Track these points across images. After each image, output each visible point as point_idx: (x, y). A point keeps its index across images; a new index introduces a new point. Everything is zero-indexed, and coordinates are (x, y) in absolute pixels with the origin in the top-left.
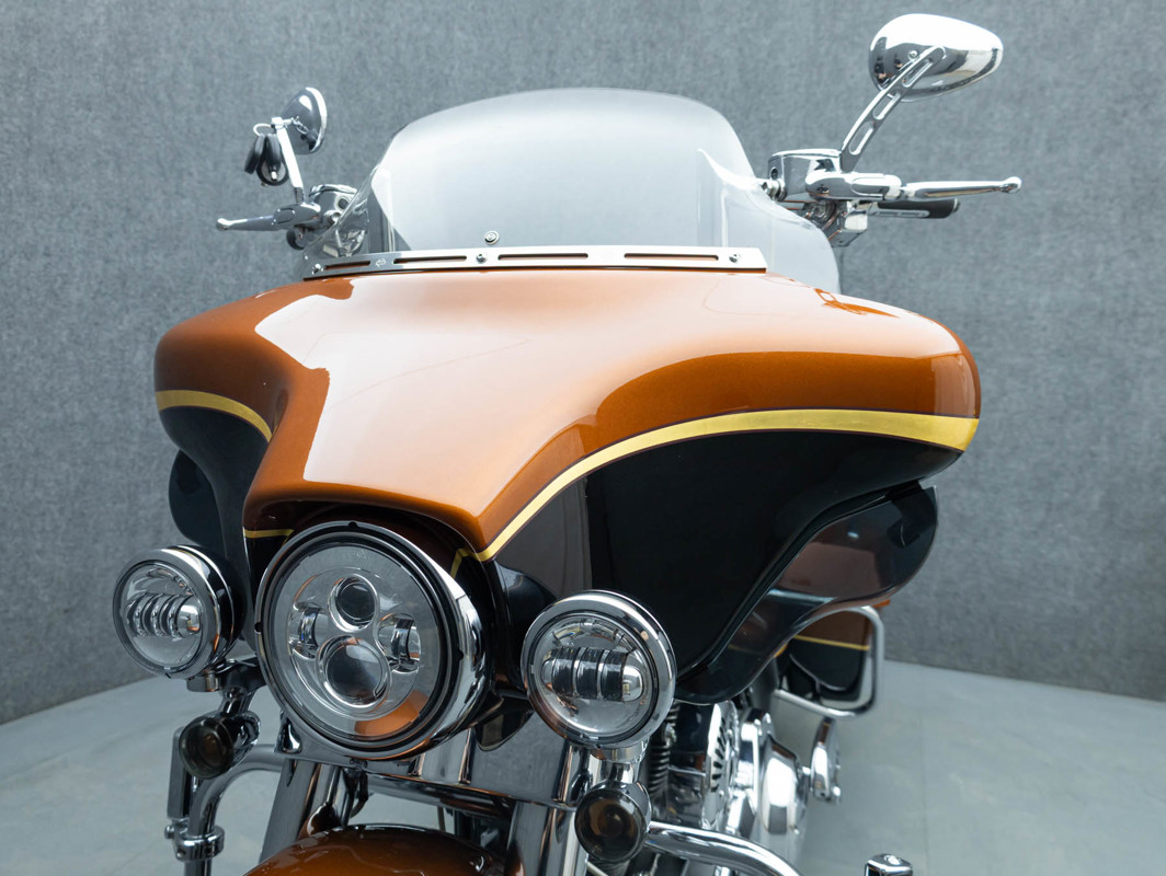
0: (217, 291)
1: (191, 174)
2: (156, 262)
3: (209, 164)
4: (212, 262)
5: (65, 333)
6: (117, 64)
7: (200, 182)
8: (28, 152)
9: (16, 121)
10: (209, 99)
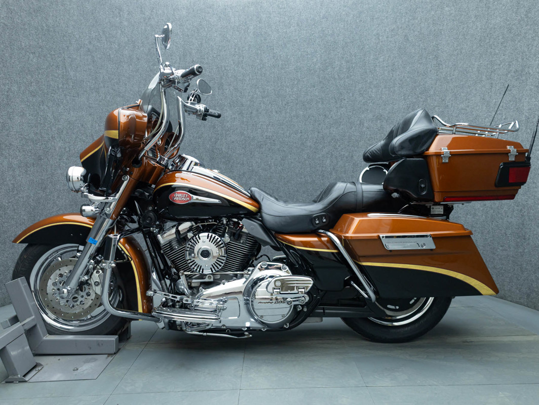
1: (345, 100)
2: (333, 131)
5: (306, 155)
6: (323, 71)
8: (297, 104)
9: (294, 96)
10: (351, 72)
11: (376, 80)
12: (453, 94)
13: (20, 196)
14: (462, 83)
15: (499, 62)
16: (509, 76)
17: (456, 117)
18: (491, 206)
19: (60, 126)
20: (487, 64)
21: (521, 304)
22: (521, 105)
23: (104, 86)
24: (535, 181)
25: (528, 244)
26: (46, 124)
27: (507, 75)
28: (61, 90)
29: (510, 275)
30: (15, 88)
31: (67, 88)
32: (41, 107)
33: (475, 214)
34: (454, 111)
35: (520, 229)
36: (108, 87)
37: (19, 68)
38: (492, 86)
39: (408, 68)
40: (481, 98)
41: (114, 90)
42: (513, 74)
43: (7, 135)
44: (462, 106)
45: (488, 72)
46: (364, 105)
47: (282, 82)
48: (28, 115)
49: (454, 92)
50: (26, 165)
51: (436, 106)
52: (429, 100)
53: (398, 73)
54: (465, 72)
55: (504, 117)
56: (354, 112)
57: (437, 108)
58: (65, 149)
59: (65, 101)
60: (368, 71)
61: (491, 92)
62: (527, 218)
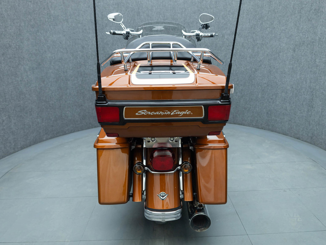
0: (218, 45)
2: (206, 41)
3: (217, 18)
4: (217, 39)
6: (200, 3)
7: (215, 23)
9: (183, 19)
10: (217, 4)
11: (233, 9)
12: (278, 20)
13: (32, 86)
14: (284, 14)
15: (306, 3)
16: (311, 12)
17: (279, 34)
18: (296, 88)
19: (48, 44)
20: (299, 4)
21: (307, 142)
22: (317, 30)
23: (71, 18)
24: (321, 76)
25: (314, 110)
26: (41, 44)
27: (310, 11)
28: (47, 23)
29: (303, 126)
30: (23, 24)
31: (50, 21)
32: (38, 34)
33: (287, 93)
34: (278, 31)
35: (310, 102)
36: (73, 18)
37: (24, 12)
38: (301, 18)
39: (252, 2)
40: (294, 24)
41: (77, 20)
42: (313, 11)
43: (22, 52)
44: (283, 28)
45: (299, 8)
46: (225, 25)
47: (175, 10)
48: (31, 39)
49: (278, 19)
50: (33, 69)
51: (268, 27)
52: (264, 23)
53: (246, 5)
54: (286, 8)
55: (306, 37)
56: (219, 29)
57: (268, 29)
58: (52, 57)
59: (50, 29)
60: (228, 4)
61: (300, 21)
62: (315, 96)
